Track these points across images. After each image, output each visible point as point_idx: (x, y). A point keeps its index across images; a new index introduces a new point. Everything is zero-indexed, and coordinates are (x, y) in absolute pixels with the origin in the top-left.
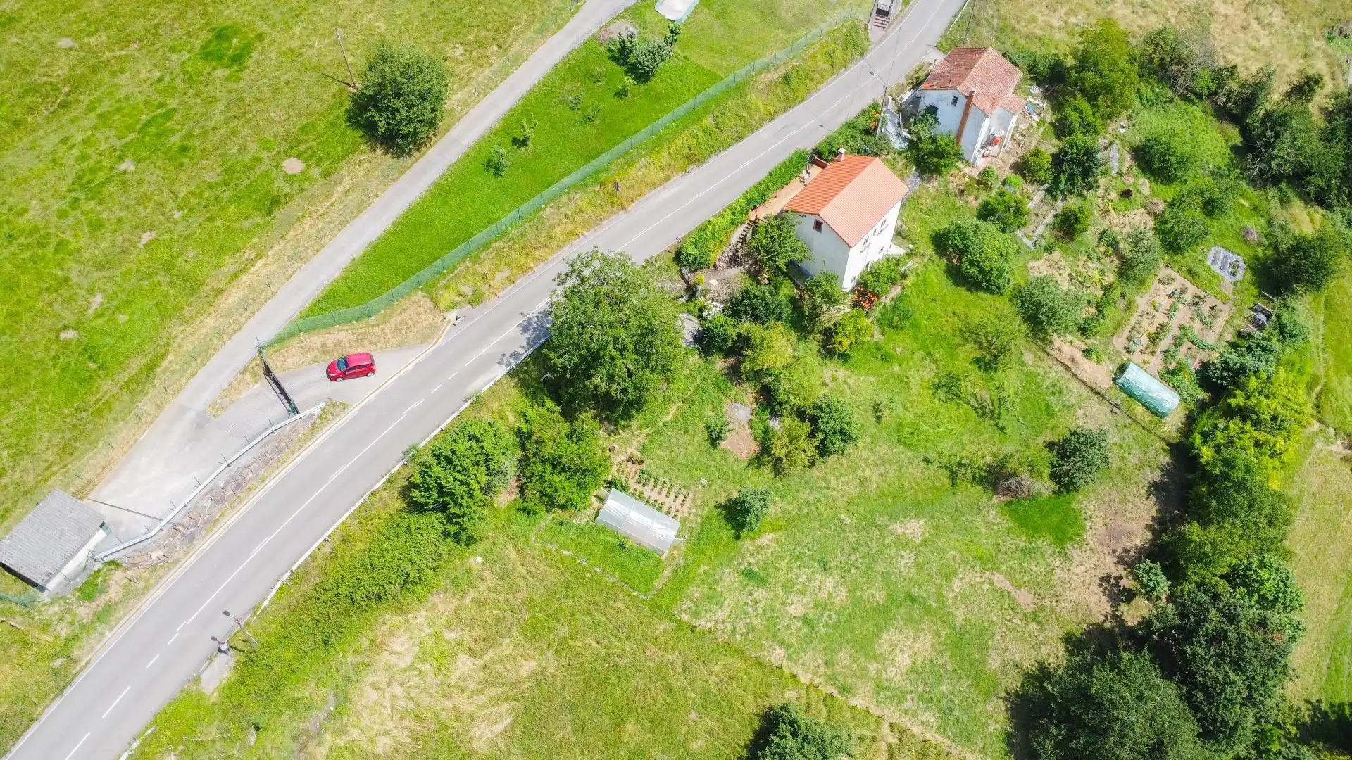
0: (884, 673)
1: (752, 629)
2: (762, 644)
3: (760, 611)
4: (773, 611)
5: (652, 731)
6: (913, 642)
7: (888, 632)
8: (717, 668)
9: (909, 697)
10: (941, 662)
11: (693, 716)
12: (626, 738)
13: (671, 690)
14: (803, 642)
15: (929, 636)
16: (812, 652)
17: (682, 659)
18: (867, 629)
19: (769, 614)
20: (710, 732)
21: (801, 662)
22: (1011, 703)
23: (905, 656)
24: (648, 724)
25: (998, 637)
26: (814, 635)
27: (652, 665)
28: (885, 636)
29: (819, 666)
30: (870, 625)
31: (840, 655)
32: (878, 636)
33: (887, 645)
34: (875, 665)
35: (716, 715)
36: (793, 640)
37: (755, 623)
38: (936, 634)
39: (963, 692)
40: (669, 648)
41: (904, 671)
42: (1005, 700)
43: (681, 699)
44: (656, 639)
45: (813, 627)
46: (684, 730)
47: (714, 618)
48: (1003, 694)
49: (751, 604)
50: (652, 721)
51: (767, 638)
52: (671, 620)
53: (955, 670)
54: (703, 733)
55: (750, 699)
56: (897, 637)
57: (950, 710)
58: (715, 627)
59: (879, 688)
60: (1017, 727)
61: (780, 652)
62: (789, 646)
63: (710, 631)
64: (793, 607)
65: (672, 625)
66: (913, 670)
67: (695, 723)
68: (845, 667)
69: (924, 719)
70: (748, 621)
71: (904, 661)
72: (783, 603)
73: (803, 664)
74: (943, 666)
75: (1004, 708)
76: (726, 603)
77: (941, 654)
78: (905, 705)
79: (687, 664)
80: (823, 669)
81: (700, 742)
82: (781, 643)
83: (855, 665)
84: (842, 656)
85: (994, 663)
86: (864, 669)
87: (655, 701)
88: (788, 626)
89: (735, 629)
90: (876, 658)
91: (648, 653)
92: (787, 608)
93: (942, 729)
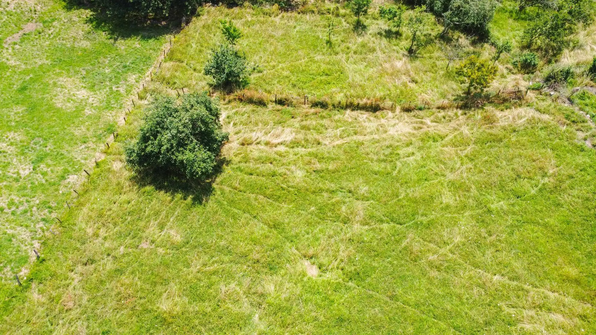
0: (94, 105)
1: (44, 204)
2: (63, 194)
3: (23, 199)
4: (25, 188)
5: (165, 282)
6: (66, 88)
7: (55, 103)
8: (90, 231)
9: (114, 89)
10: (84, 73)
11: (144, 245)
12: (178, 309)
13: (117, 270)
14: (62, 162)
15: (61, 79)
16: (73, 154)
17: (80, 268)
18: (51, 117)
19: (28, 191)
20: (162, 227)
21: (83, 161)
22: (118, 37)
23: (78, 93)
24: (159, 288)
25: (64, 42)
26: (55, 153)
27: (86, 298)
28: (59, 105)
29: (88, 147)
30: (47, 115)
31: (76, 133)
32: (58, 110)
33: (69, 105)
34: (86, 111)
35: (142, 224)
36: (60, 169)
37: (38, 202)
38: (59, 74)
39: (110, 61)
40: (64, 282)
41: (92, 93)
42: (116, 40)
43: (126, 259)
44: (52, 299)
45: (46, 155)
46: (161, 250)
47: (29, 240)
48: (112, 41)
49: (14, 208)
50: (155, 284)
51: (57, 190)
52: (27, 287)
53: (92, 65)
54: (163, 233)
55: (124, 197)
56: (61, 97)
57: (125, 67)
58: (40, 239)
59: (108, 107)
60: (137, 35)
61: (72, 178)
62: (66, 172)
63: (44, 244)
64: (21, 172)
65: (34, 285)
66: (92, 87)
67: (153, 242)
68: (88, 129)
69: (134, 81)
70: (35, 209)
71: (82, 94)
72: (17, 180)
73: (86, 159)
74: (88, 72)
75: (123, 41)
76: (10, 232)
77: (77, 72)
78: (122, 90)
79: (85, 260)
80: (91, 145)
81: (172, 232)
82: (63, 178)
83: (87, 123)
84: (77, 133)
85: (85, 44)
86: (89, 117)
87: (131, 285)
88: (44, 174)
89: (44, 220)
90: (79, 111)
91: (71, 304)
92: (23, 176)
93: (141, 71)
